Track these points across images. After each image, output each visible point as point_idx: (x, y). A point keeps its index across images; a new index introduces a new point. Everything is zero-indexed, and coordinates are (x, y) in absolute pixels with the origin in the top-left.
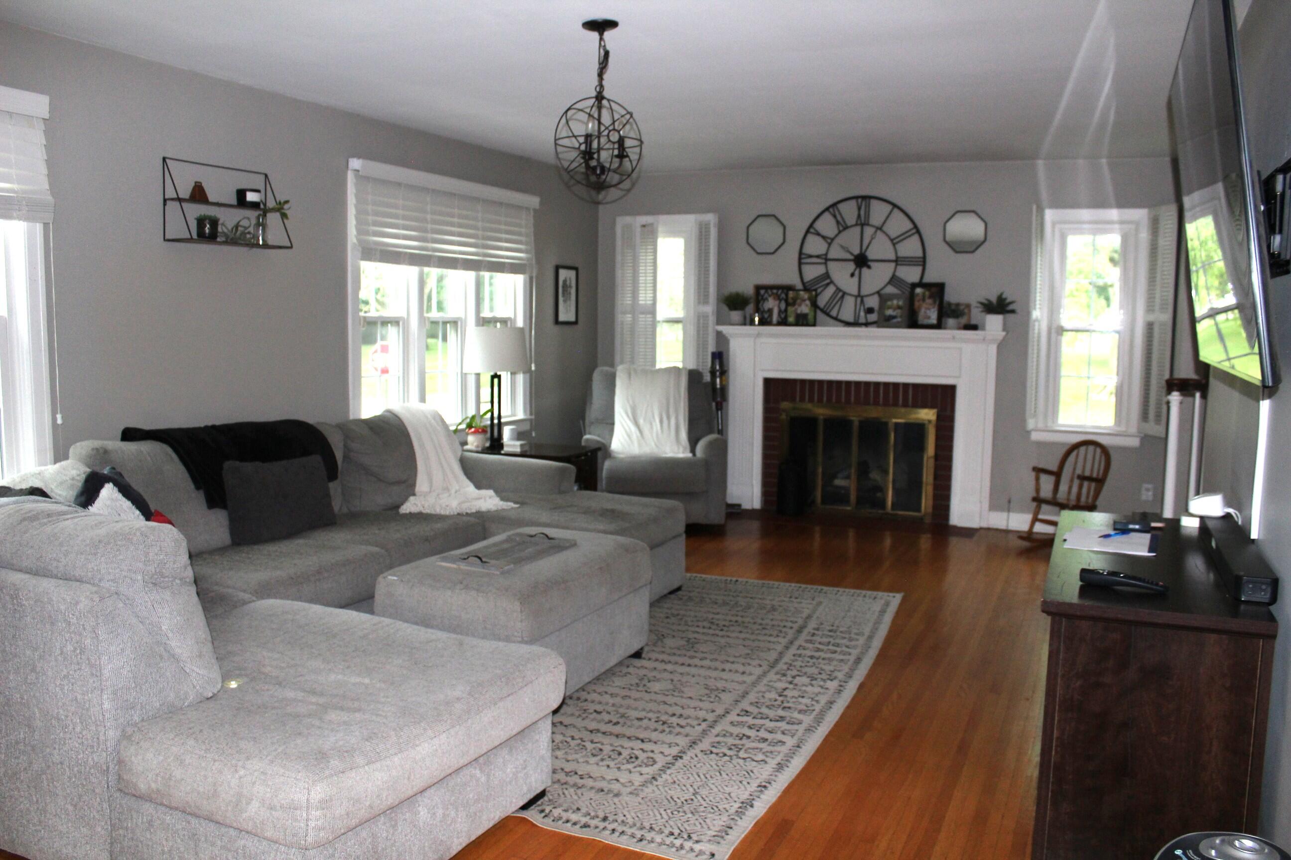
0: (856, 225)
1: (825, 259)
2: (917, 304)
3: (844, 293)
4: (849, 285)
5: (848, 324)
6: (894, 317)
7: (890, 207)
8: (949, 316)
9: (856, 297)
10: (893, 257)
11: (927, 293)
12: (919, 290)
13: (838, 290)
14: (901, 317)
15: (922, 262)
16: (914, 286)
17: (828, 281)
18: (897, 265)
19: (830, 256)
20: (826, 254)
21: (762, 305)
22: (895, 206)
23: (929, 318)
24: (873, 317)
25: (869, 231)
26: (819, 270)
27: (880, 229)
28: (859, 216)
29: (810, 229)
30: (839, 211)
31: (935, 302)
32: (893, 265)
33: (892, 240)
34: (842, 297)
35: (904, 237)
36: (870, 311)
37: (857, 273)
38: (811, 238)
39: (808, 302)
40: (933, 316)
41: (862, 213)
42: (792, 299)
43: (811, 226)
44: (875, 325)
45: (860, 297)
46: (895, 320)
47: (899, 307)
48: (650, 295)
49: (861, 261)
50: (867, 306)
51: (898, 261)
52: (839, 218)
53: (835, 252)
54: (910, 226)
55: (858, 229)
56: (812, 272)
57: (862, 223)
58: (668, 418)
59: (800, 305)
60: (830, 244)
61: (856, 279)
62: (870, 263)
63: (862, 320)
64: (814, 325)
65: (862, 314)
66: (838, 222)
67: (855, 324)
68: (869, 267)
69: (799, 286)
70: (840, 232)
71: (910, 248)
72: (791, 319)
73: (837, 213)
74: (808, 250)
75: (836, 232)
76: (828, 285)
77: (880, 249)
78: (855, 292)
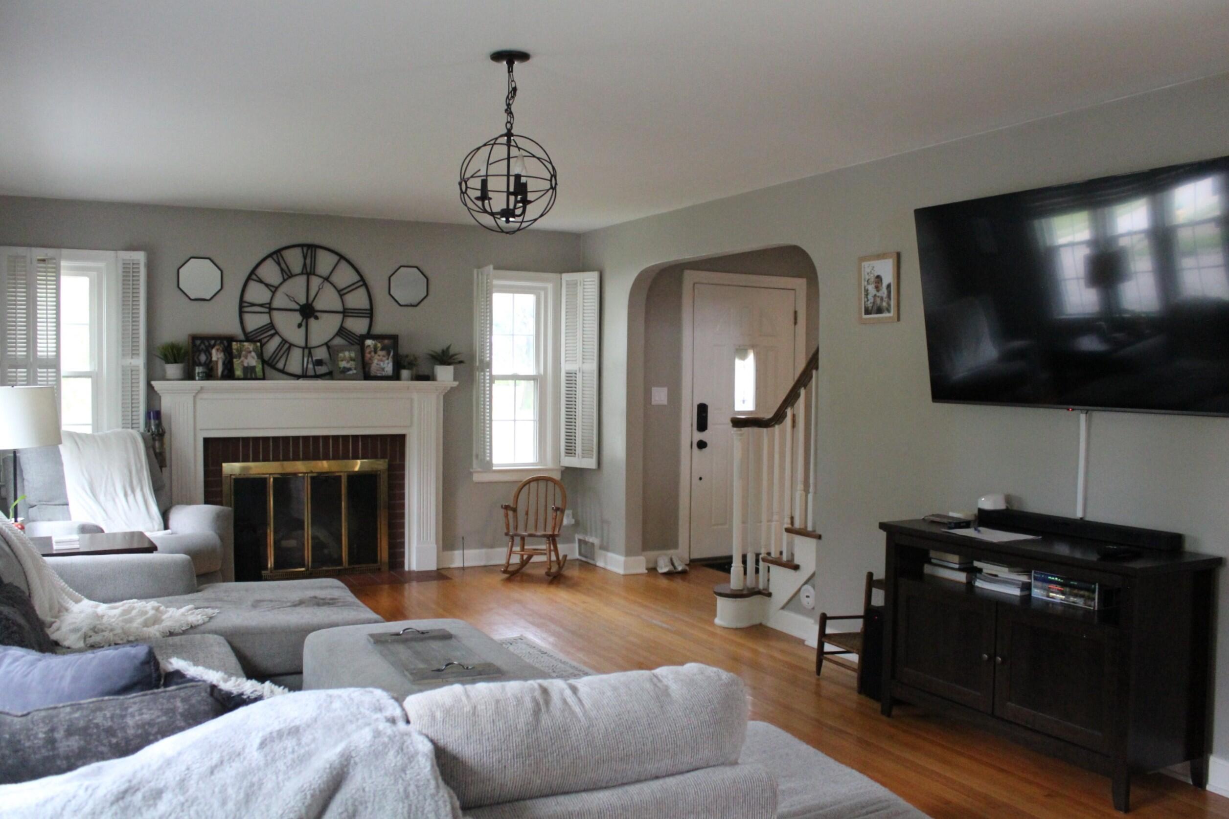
0: (302, 274)
1: (269, 308)
2: (368, 356)
3: (291, 345)
4: (296, 336)
5: (297, 377)
6: (350, 369)
7: (336, 258)
8: (404, 368)
9: (303, 348)
10: (340, 309)
11: (379, 345)
12: (369, 342)
13: (284, 341)
14: (355, 369)
15: (370, 313)
16: (363, 338)
17: (273, 332)
18: (344, 316)
19: (275, 304)
20: (270, 304)
21: (198, 358)
22: (342, 257)
23: (383, 369)
24: (322, 370)
25: (315, 282)
26: (263, 320)
27: (327, 279)
28: (305, 265)
29: (252, 276)
30: (282, 258)
31: (389, 354)
32: (340, 316)
33: (339, 291)
34: (289, 349)
35: (351, 288)
36: (319, 363)
37: (304, 324)
38: (253, 286)
39: (253, 354)
40: (388, 367)
41: (308, 261)
42: (237, 350)
43: (253, 272)
44: (328, 377)
45: (307, 349)
46: (351, 372)
47: (352, 359)
48: (52, 346)
49: (308, 311)
50: (314, 359)
51: (346, 312)
52: (283, 266)
53: (280, 301)
54: (356, 278)
55: (303, 278)
56: (254, 322)
57: (309, 272)
58: (133, 491)
59: (246, 357)
60: (274, 293)
61: (303, 329)
62: (318, 314)
63: (311, 372)
64: (264, 379)
65: (310, 366)
66: (282, 270)
67: (304, 376)
68: (317, 318)
69: (242, 337)
70: (284, 280)
71: (357, 300)
72: (238, 372)
73: (281, 261)
74: (249, 297)
75: (281, 280)
76: (272, 336)
77: (327, 300)
78: (303, 344)
